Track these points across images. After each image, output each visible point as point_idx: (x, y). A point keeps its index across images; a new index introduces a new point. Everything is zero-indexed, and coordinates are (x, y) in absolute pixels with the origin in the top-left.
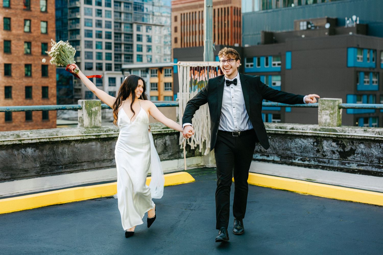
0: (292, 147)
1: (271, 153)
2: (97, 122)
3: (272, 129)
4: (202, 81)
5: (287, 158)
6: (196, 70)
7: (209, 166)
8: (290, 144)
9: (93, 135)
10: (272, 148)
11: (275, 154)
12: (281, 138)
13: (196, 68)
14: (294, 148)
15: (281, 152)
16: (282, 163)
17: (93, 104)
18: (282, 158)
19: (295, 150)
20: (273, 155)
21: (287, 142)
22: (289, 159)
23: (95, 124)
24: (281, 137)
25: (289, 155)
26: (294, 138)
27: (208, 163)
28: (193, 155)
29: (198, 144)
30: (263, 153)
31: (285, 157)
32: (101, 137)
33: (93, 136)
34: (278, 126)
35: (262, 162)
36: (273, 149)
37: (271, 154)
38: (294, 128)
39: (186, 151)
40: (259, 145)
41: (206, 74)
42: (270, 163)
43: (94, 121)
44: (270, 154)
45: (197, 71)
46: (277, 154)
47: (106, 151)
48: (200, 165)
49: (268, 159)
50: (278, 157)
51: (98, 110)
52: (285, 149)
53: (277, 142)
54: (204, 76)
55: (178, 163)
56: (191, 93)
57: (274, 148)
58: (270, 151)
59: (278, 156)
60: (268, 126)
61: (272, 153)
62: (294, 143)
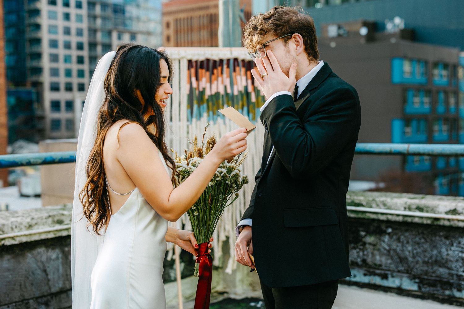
0: (452, 259)
1: (391, 269)
3: (396, 210)
4: (217, 94)
5: (439, 285)
6: (202, 67)
7: (235, 294)
8: (447, 250)
10: (396, 257)
11: (403, 273)
12: (419, 234)
13: (202, 62)
14: (457, 261)
15: (419, 268)
16: (423, 297)
18: (423, 285)
19: (461, 267)
20: (399, 274)
21: (438, 245)
22: (445, 287)
24: (420, 231)
25: (443, 276)
26: (457, 236)
27: (235, 286)
30: (370, 267)
31: (430, 281)
34: (413, 204)
35: (369, 290)
36: (398, 260)
37: (394, 271)
38: (460, 209)
39: (181, 262)
40: (360, 249)
41: (227, 77)
42: (389, 294)
44: (389, 273)
45: (204, 71)
46: (411, 274)
49: (385, 283)
50: (411, 280)
52: (430, 261)
53: (408, 242)
54: (223, 82)
56: (191, 123)
57: (400, 258)
58: (390, 264)
59: (413, 277)
60: (386, 203)
61: (396, 270)
62: (457, 249)
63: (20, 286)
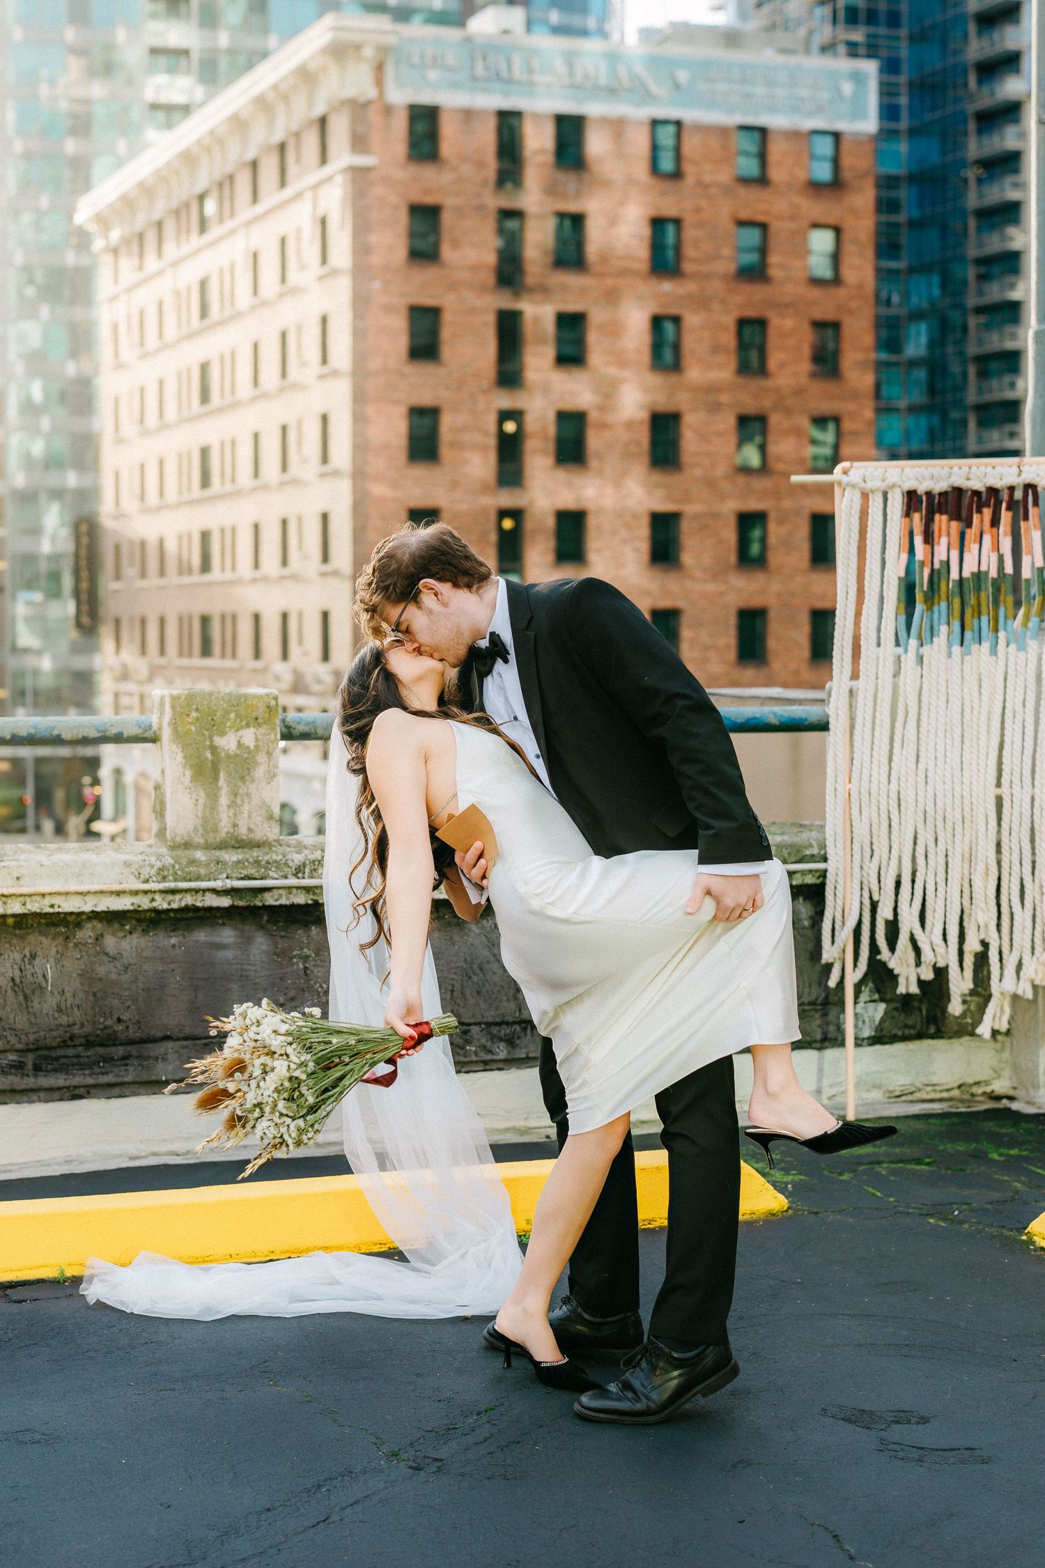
2: (250, 817)
4: (979, 576)
6: (942, 508)
9: (214, 891)
13: (943, 494)
17: (227, 712)
23: (235, 825)
27: (1034, 1086)
28: (932, 1030)
29: (941, 964)
32: (270, 900)
33: (214, 896)
41: (1005, 534)
43: (232, 811)
45: (947, 518)
47: (307, 981)
48: (988, 1089)
51: (257, 747)
54: (994, 547)
55: (820, 1071)
56: (906, 651)
63: (452, 991)
